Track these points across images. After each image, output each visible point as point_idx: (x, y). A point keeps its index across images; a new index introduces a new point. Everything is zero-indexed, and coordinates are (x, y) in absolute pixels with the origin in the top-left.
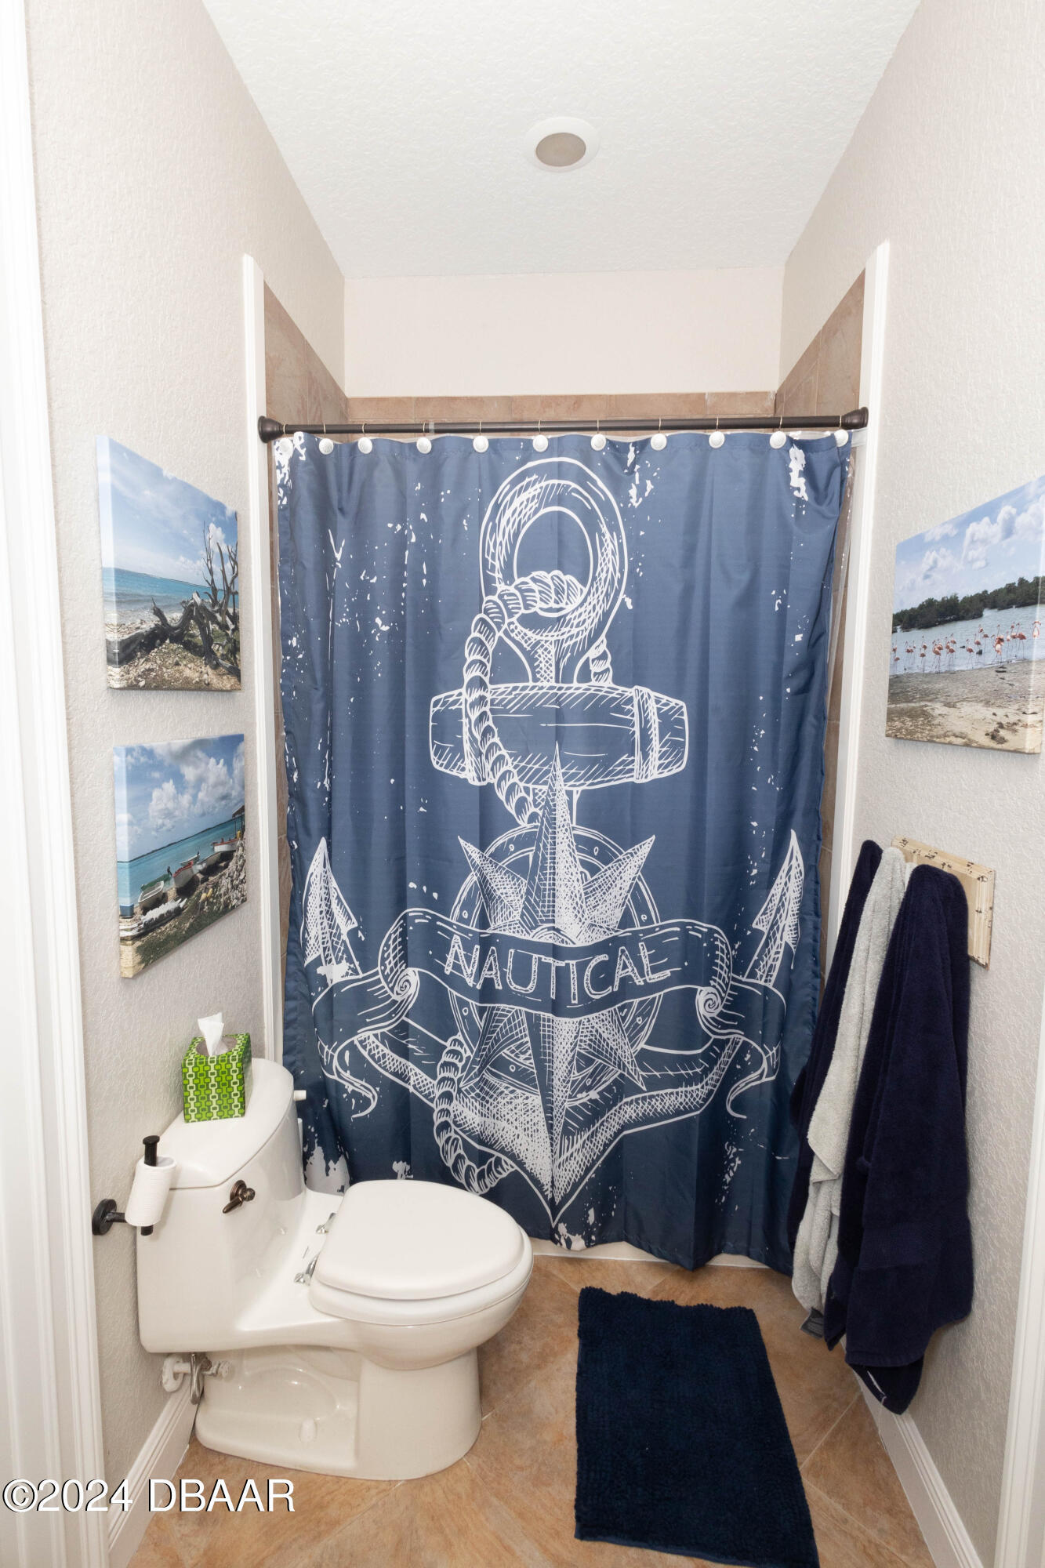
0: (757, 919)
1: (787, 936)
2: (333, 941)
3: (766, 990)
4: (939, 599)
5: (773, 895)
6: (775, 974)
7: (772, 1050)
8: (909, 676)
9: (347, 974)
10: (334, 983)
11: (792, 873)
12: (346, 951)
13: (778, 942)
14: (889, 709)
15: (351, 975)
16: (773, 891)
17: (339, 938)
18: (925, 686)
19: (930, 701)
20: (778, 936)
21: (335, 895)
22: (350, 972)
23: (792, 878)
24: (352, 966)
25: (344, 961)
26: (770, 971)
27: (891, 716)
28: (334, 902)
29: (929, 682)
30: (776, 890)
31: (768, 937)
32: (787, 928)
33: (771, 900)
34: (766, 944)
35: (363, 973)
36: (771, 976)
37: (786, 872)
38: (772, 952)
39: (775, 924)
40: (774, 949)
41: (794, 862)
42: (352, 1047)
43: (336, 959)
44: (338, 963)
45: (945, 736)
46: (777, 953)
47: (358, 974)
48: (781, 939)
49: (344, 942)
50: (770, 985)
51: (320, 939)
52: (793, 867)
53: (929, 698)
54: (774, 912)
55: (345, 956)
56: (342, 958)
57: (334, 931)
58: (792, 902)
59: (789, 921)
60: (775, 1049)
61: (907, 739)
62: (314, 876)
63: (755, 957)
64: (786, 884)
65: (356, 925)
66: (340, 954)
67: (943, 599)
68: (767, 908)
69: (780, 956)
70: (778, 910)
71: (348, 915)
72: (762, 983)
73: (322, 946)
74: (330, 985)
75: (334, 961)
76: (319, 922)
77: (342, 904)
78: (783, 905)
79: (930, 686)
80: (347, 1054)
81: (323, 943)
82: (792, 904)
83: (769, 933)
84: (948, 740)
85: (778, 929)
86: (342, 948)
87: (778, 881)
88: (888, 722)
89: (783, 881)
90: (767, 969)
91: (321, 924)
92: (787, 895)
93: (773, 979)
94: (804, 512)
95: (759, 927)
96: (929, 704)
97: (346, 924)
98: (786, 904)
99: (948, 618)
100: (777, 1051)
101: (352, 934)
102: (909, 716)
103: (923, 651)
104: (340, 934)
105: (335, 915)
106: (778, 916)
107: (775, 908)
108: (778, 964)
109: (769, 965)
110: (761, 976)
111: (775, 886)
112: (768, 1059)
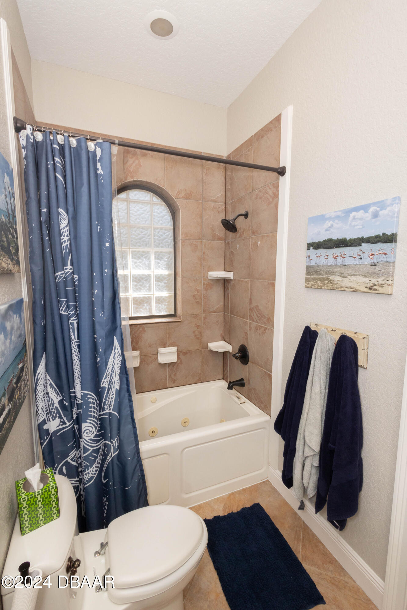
0: (102, 382)
1: (117, 386)
2: (50, 408)
3: (110, 414)
4: (335, 239)
5: (108, 369)
6: (112, 405)
7: (114, 440)
8: (318, 266)
9: (60, 425)
10: (52, 431)
11: (116, 356)
12: (58, 412)
13: (113, 389)
14: (306, 278)
15: (62, 425)
16: (108, 367)
17: (53, 406)
18: (328, 270)
19: (332, 275)
20: (112, 387)
21: (49, 383)
22: (61, 423)
23: (116, 358)
24: (62, 420)
25: (57, 418)
26: (110, 404)
27: (307, 280)
28: (49, 386)
29: (331, 268)
30: (110, 366)
31: (108, 389)
32: (116, 382)
33: (108, 371)
34: (108, 392)
35: (69, 422)
36: (111, 406)
37: (113, 356)
38: (111, 395)
39: (111, 381)
40: (111, 393)
41: (116, 351)
42: (67, 464)
43: (52, 418)
44: (53, 420)
45: (341, 288)
46: (113, 395)
47: (65, 424)
48: (114, 388)
49: (56, 407)
50: (111, 411)
51: (44, 409)
52: (116, 353)
53: (331, 274)
54: (109, 376)
55: (57, 415)
56: (56, 417)
57: (50, 403)
58: (117, 369)
59: (116, 379)
60: (116, 439)
61: (318, 288)
62: (40, 375)
63: (104, 401)
64: (114, 362)
65: (62, 398)
66: (54, 415)
67: (337, 239)
68: (106, 375)
69: (114, 396)
70: (111, 375)
71: (57, 392)
72: (108, 411)
73: (45, 413)
74: (51, 433)
75: (51, 420)
76: (43, 399)
77: (53, 387)
78: (113, 372)
79: (331, 270)
80: (64, 468)
81: (46, 411)
82: (117, 370)
83: (108, 387)
84: (343, 289)
85: (112, 384)
86: (56, 411)
87: (110, 361)
88: (306, 282)
89: (112, 361)
90: (109, 404)
91: (44, 400)
92: (115, 367)
93: (112, 408)
94: (102, 181)
95: (104, 385)
96: (331, 276)
97: (56, 398)
98: (115, 371)
99: (341, 246)
100: (117, 440)
101: (61, 402)
102: (319, 280)
103: (326, 257)
104: (54, 404)
105: (50, 394)
106: (112, 377)
107: (110, 374)
108: (113, 399)
109: (110, 402)
110: (107, 408)
111: (109, 364)
112: (113, 445)
